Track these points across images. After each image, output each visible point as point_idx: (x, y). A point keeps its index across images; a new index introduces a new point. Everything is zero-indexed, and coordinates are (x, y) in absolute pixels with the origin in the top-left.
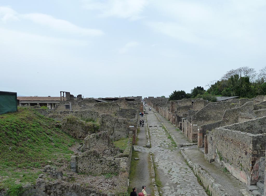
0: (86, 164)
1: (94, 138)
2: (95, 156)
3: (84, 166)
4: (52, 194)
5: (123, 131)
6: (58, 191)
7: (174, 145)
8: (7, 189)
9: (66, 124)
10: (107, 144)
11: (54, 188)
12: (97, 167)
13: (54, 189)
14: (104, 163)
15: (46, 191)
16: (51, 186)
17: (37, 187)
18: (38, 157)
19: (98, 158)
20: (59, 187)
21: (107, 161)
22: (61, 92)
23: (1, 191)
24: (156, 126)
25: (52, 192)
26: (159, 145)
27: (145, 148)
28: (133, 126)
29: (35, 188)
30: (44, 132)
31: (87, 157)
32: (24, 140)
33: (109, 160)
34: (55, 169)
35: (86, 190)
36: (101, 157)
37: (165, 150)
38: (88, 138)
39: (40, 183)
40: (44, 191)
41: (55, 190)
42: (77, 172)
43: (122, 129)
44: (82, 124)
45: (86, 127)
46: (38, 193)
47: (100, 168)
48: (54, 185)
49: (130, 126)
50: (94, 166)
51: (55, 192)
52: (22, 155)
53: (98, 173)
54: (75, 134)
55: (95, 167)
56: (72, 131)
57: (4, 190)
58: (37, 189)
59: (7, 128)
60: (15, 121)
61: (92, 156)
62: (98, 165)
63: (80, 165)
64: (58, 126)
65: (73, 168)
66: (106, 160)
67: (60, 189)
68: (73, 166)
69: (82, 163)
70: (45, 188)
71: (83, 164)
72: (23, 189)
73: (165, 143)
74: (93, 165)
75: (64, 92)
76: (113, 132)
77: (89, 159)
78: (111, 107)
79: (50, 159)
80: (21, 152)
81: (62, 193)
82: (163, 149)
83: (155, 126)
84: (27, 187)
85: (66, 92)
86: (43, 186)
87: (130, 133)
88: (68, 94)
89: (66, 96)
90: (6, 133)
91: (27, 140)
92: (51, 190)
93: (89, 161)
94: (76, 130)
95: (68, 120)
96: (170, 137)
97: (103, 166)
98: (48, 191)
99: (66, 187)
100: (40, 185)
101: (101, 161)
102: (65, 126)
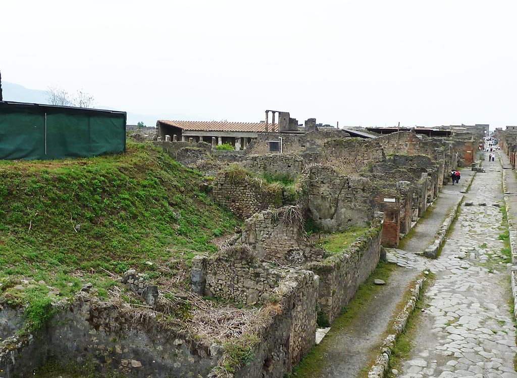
0: (223, 278)
1: (267, 221)
2: (244, 262)
3: (220, 282)
4: (101, 328)
5: (359, 209)
6: (113, 324)
7: (505, 257)
8: (27, 306)
9: (222, 185)
10: (295, 238)
11: (105, 316)
12: (248, 289)
13: (105, 319)
14: (262, 279)
15: (90, 320)
16: (99, 310)
17: (75, 309)
18: (130, 252)
19: (252, 267)
20: (115, 314)
21: (271, 277)
22: (267, 112)
23: (17, 308)
24: (484, 205)
25: (101, 324)
26: (463, 254)
27: (419, 258)
28: (394, 200)
29: (72, 310)
30: (166, 199)
31: (227, 261)
32: (112, 213)
33: (275, 274)
34: (144, 279)
35: (167, 330)
36: (257, 265)
37: (472, 268)
38: (254, 219)
39: (81, 301)
40: (87, 320)
41: (107, 321)
42: (203, 293)
43: (358, 205)
44: (255, 186)
45: (264, 195)
46: (77, 322)
47: (254, 291)
48: (105, 309)
49: (386, 200)
50: (240, 285)
51: (107, 325)
52: (98, 243)
53: (248, 301)
54: (239, 209)
55: (244, 286)
56: (234, 201)
57: (21, 307)
58: (75, 313)
59: (81, 185)
60: (104, 172)
61: (238, 261)
62: (250, 283)
63: (211, 280)
64: (206, 190)
65: (195, 283)
66: (268, 274)
67: (117, 319)
68: (195, 279)
69: (215, 274)
70: (90, 312)
71: (217, 277)
72: (52, 309)
73: (482, 251)
74: (238, 282)
75: (274, 112)
76: (336, 211)
77: (230, 266)
78: (363, 149)
79: (154, 259)
80: (98, 237)
81: (121, 329)
82: (467, 266)
83: (480, 205)
84: (58, 307)
85: (280, 113)
86: (86, 307)
87: (376, 215)
88: (284, 116)
89: (280, 122)
90: (77, 195)
91: (118, 213)
92: (100, 319)
93: (230, 271)
94: (243, 200)
95: (227, 175)
96: (505, 238)
97: (260, 287)
98: (95, 320)
99: (127, 316)
100: (81, 306)
101: (257, 275)
102: (220, 189)
